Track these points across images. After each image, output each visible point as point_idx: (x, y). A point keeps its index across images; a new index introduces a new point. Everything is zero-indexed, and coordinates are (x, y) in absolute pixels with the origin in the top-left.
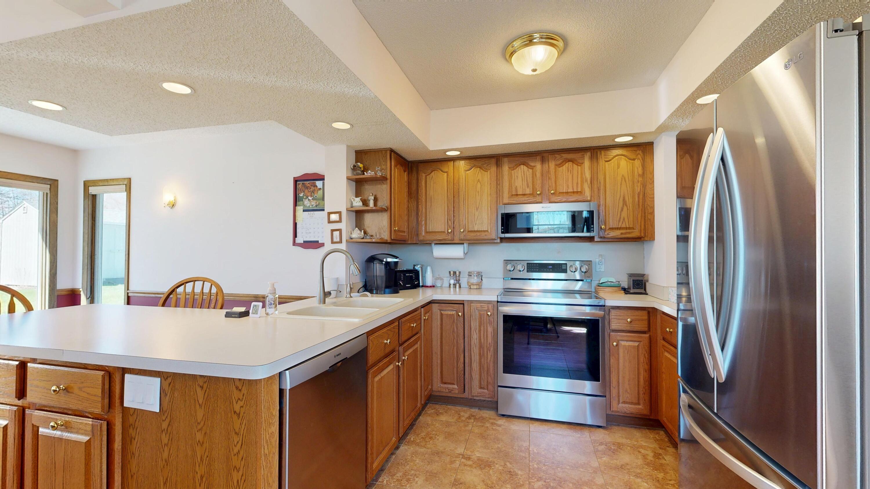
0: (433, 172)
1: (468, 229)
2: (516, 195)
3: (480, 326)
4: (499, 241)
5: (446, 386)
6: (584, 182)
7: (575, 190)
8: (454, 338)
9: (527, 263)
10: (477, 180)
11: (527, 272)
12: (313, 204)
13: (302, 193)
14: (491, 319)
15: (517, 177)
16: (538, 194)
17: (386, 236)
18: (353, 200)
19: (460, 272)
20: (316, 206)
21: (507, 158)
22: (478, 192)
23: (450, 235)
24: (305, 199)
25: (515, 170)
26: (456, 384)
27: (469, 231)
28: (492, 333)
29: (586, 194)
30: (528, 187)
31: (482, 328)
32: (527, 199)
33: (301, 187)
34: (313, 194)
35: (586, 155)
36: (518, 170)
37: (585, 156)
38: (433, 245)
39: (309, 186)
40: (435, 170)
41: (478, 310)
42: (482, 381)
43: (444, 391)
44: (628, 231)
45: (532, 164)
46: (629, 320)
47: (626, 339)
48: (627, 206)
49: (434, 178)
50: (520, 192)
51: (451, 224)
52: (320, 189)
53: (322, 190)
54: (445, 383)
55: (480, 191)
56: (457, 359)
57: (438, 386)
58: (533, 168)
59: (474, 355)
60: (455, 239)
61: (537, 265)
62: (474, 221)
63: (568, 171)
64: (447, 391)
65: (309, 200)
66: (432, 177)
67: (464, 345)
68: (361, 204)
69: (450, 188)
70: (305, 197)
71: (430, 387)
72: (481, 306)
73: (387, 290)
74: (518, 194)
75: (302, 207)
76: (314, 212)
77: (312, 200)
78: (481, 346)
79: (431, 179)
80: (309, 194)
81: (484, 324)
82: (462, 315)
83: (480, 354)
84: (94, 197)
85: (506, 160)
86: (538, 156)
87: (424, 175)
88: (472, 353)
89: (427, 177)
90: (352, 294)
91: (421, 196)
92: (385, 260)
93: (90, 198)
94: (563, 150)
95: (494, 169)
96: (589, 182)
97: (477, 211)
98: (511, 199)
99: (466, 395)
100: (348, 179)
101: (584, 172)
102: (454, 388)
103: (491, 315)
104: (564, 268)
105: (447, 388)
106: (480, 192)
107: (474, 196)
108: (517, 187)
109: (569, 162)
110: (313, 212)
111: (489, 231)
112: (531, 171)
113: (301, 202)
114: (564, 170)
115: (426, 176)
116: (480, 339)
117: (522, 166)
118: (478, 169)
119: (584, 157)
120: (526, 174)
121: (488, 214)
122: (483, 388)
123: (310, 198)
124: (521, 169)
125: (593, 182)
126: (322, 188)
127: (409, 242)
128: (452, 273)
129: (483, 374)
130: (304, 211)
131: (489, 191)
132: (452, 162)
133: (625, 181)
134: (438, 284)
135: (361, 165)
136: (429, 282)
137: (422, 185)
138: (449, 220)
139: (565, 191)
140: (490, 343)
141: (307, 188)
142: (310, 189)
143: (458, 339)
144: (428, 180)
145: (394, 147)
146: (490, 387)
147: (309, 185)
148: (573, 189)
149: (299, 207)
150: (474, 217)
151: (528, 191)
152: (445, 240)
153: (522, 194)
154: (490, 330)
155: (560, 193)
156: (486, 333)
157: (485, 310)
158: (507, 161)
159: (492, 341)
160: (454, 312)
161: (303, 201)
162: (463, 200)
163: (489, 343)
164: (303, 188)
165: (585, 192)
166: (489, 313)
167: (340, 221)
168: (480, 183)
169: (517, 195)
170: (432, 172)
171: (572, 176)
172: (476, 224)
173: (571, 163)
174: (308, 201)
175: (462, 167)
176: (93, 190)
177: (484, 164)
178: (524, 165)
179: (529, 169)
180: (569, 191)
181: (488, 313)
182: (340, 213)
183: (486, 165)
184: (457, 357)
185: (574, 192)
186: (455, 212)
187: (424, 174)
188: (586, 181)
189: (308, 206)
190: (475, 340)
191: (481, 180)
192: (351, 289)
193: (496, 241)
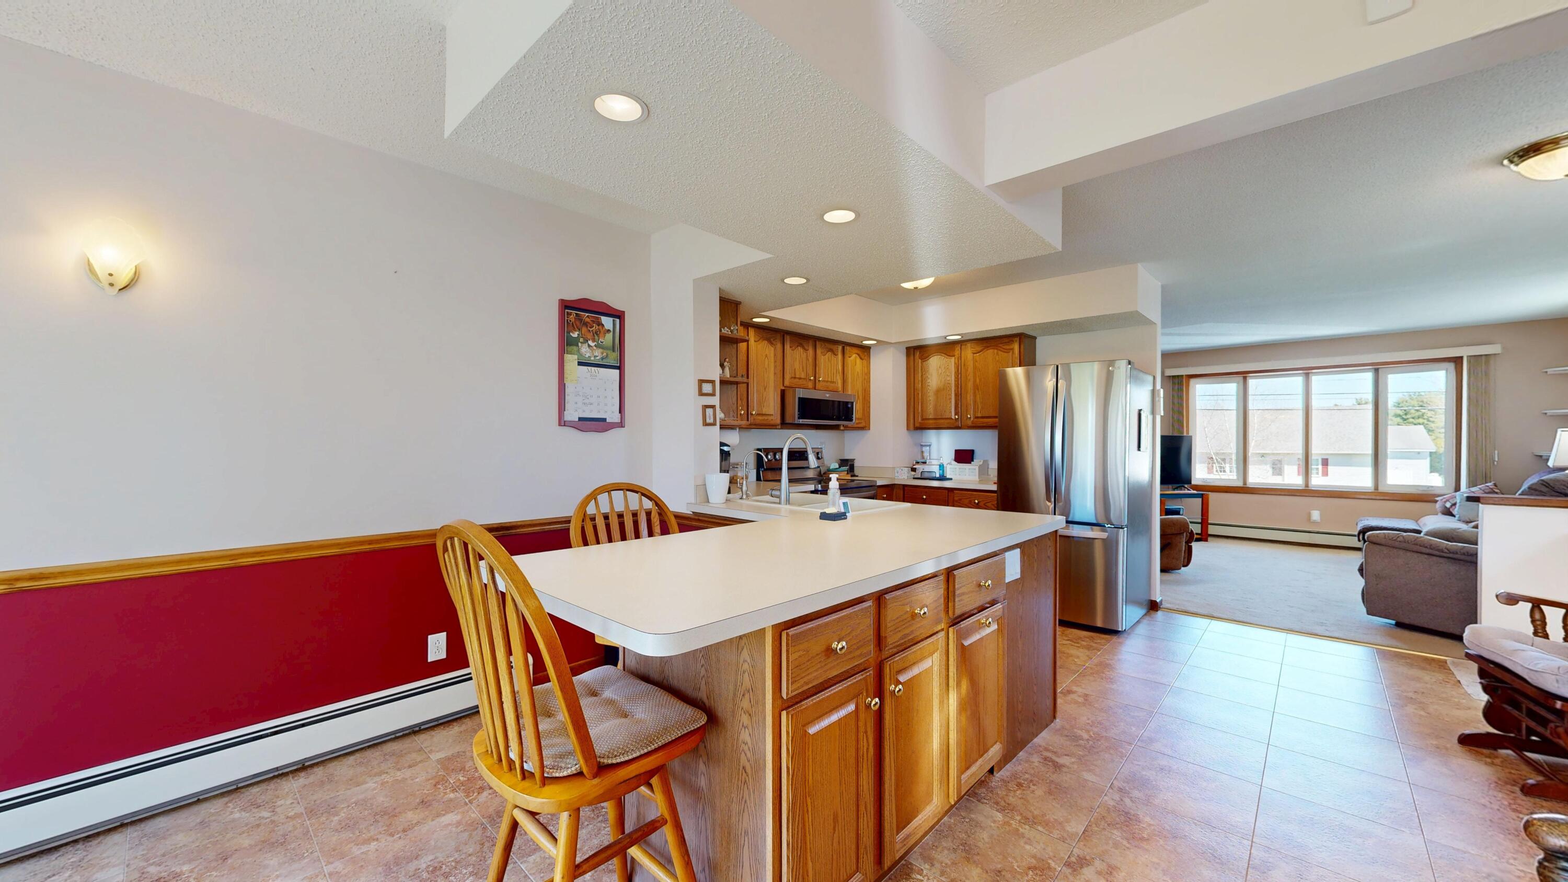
4: (780, 426)
7: (833, 380)
10: (765, 354)
12: (597, 354)
13: (576, 331)
15: (796, 354)
16: (810, 380)
20: (602, 359)
22: (766, 370)
24: (581, 343)
25: (795, 351)
30: (803, 371)
32: (803, 383)
33: (573, 320)
34: (596, 337)
35: (839, 348)
36: (797, 351)
39: (587, 322)
45: (807, 348)
50: (797, 376)
52: (609, 331)
53: (612, 333)
55: (767, 368)
58: (807, 352)
62: (763, 402)
63: (830, 361)
65: (589, 346)
70: (581, 340)
75: (576, 357)
76: (598, 369)
77: (595, 348)
80: (589, 336)
85: (789, 338)
86: (810, 341)
95: (779, 345)
97: (765, 391)
98: (791, 382)
101: (837, 362)
107: (762, 375)
108: (795, 369)
109: (830, 353)
110: (596, 368)
112: (805, 355)
113: (575, 348)
117: (799, 348)
118: (767, 342)
119: (838, 350)
121: (772, 391)
123: (590, 342)
124: (799, 351)
126: (612, 330)
130: (580, 364)
131: (774, 369)
133: (857, 377)
139: (826, 380)
141: (586, 324)
142: (591, 328)
147: (588, 320)
149: (569, 356)
150: (763, 398)
151: (803, 375)
153: (799, 378)
155: (823, 381)
161: (578, 346)
162: (753, 376)
164: (578, 323)
165: (838, 383)
168: (767, 358)
169: (795, 378)
171: (832, 363)
172: (764, 406)
174: (588, 349)
178: (801, 346)
179: (804, 352)
180: (829, 380)
183: (773, 339)
185: (831, 382)
189: (587, 356)
191: (768, 355)
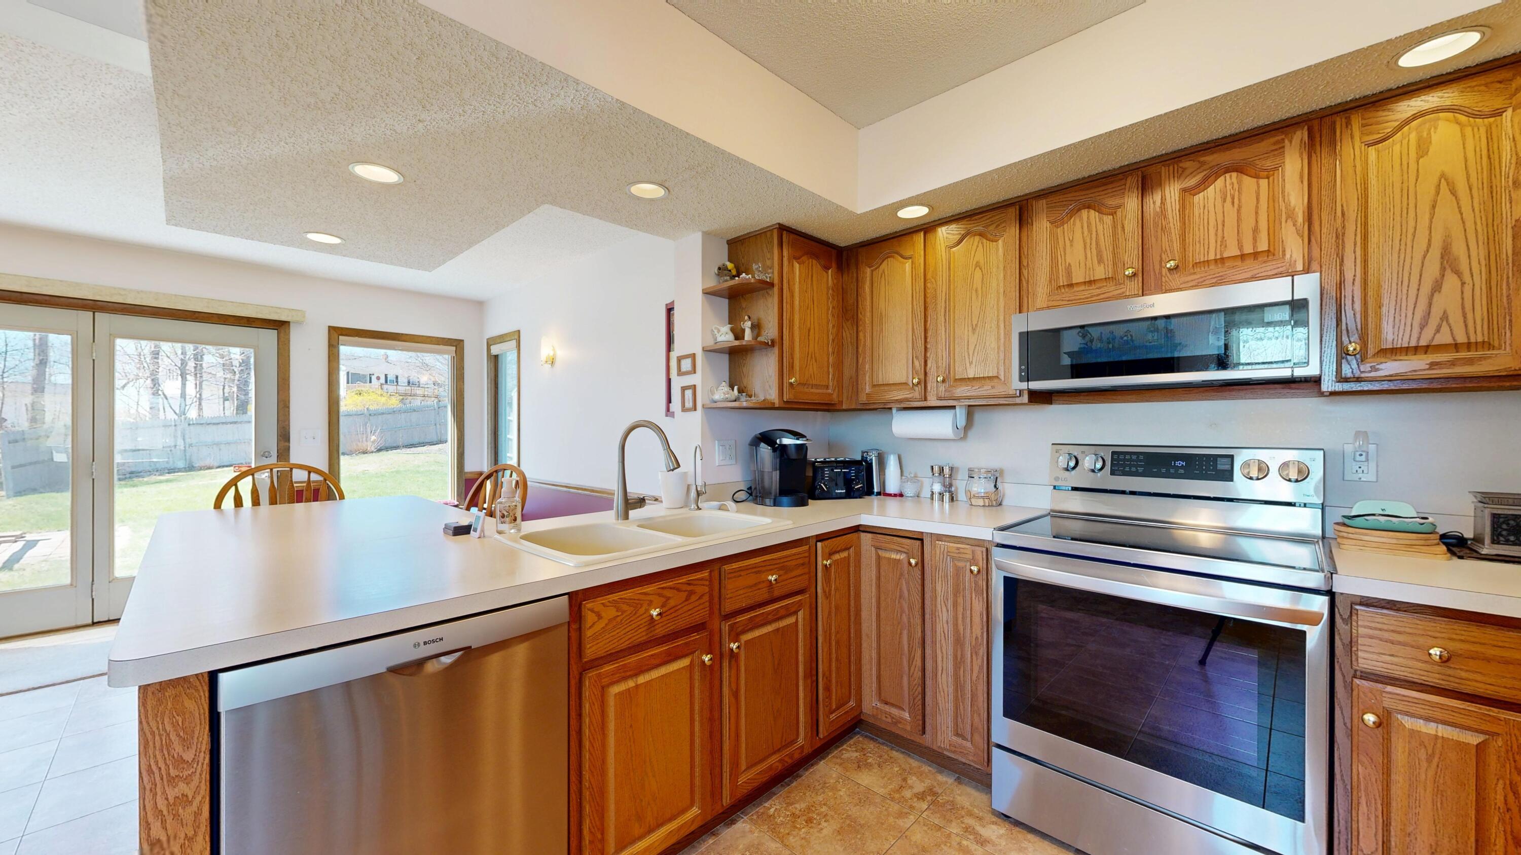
0: (885, 262)
1: (955, 376)
2: (1068, 285)
3: (955, 595)
4: (1025, 398)
5: (887, 708)
6: (1283, 220)
7: (1248, 249)
8: (903, 611)
9: (1113, 453)
10: (974, 263)
11: (1113, 473)
14: (980, 582)
15: (1071, 241)
16: (1128, 276)
17: (773, 395)
18: (716, 331)
19: (952, 469)
21: (1044, 201)
22: (976, 291)
23: (916, 388)
25: (1065, 226)
26: (907, 711)
27: (956, 380)
28: (981, 614)
29: (1288, 256)
30: (1100, 261)
31: (960, 600)
32: (1098, 291)
35: (1291, 142)
36: (1074, 224)
37: (1286, 141)
38: (894, 411)
40: (888, 257)
41: (953, 558)
42: (959, 720)
43: (884, 718)
44: (1463, 354)
45: (1112, 202)
46: (1435, 652)
47: (1422, 712)
48: (1458, 273)
49: (886, 273)
50: (1078, 277)
51: (920, 365)
54: (886, 703)
55: (979, 289)
56: (909, 659)
57: (871, 703)
58: (1115, 213)
59: (942, 657)
60: (929, 398)
61: (1141, 457)
62: (966, 357)
63: (1224, 201)
64: (889, 720)
66: (884, 271)
67: (923, 631)
68: (730, 337)
69: (918, 290)
71: (852, 703)
72: (958, 549)
73: (785, 499)
74: (1074, 282)
78: (958, 642)
79: (881, 277)
81: (964, 589)
82: (917, 564)
83: (955, 657)
84: (496, 357)
85: (1043, 203)
86: (1130, 178)
87: (868, 270)
88: (939, 652)
89: (874, 273)
90: (700, 505)
91: (863, 313)
92: (778, 441)
93: (493, 359)
94: (1208, 146)
95: (1012, 231)
96: (1300, 219)
97: (974, 333)
98: (1055, 298)
99: (927, 740)
100: (707, 293)
101: (1283, 192)
102: (901, 718)
103: (979, 571)
104: (1222, 465)
105: (890, 714)
106: (980, 292)
107: (968, 303)
108: (1069, 264)
109: (1227, 175)
111: (1002, 377)
112: (1108, 219)
114: (1211, 201)
115: (872, 271)
116: (956, 625)
117: (1084, 213)
118: (977, 238)
119: (1283, 147)
120: (1094, 233)
121: (999, 339)
122: (964, 738)
124: (1081, 219)
125: (1315, 217)
127: (844, 407)
128: (936, 469)
129: (961, 704)
131: (1002, 285)
132: (922, 234)
133: (1453, 193)
134: (909, 491)
135: (730, 266)
136: (893, 483)
137: (864, 290)
138: (915, 359)
139: (1212, 257)
140: (977, 638)
143: (911, 616)
144: (875, 279)
145: (784, 221)
146: (977, 737)
148: (1240, 247)
149: (673, 352)
150: (968, 349)
151: (1100, 272)
152: (907, 400)
153: (1085, 283)
154: (978, 606)
155: (1196, 265)
156: (968, 612)
157: (967, 560)
158: (1045, 206)
159: (982, 633)
160: (902, 557)
162: (943, 314)
163: (974, 637)
165: (1284, 251)
166: (975, 569)
167: (694, 371)
168: (980, 269)
170: (883, 261)
171: (1239, 211)
172: (971, 363)
173: (1234, 174)
175: (942, 242)
176: (495, 350)
177: (990, 225)
178: (1089, 207)
179: (1105, 217)
180: (1225, 255)
181: (972, 568)
182: (693, 356)
183: (994, 225)
184: (910, 652)
185: (1243, 257)
186: (928, 340)
187: (870, 267)
188: (1291, 216)
190: (945, 625)
191: (982, 262)
192: (699, 494)
193: (1018, 400)
